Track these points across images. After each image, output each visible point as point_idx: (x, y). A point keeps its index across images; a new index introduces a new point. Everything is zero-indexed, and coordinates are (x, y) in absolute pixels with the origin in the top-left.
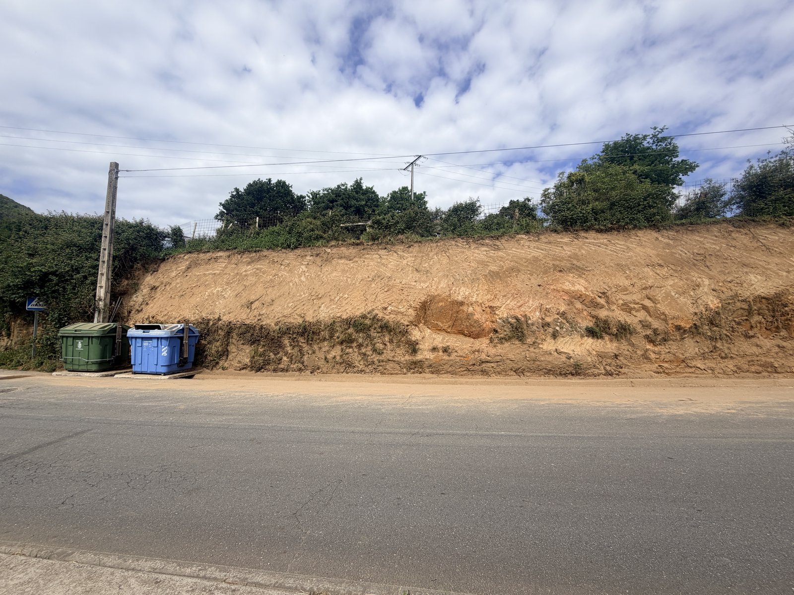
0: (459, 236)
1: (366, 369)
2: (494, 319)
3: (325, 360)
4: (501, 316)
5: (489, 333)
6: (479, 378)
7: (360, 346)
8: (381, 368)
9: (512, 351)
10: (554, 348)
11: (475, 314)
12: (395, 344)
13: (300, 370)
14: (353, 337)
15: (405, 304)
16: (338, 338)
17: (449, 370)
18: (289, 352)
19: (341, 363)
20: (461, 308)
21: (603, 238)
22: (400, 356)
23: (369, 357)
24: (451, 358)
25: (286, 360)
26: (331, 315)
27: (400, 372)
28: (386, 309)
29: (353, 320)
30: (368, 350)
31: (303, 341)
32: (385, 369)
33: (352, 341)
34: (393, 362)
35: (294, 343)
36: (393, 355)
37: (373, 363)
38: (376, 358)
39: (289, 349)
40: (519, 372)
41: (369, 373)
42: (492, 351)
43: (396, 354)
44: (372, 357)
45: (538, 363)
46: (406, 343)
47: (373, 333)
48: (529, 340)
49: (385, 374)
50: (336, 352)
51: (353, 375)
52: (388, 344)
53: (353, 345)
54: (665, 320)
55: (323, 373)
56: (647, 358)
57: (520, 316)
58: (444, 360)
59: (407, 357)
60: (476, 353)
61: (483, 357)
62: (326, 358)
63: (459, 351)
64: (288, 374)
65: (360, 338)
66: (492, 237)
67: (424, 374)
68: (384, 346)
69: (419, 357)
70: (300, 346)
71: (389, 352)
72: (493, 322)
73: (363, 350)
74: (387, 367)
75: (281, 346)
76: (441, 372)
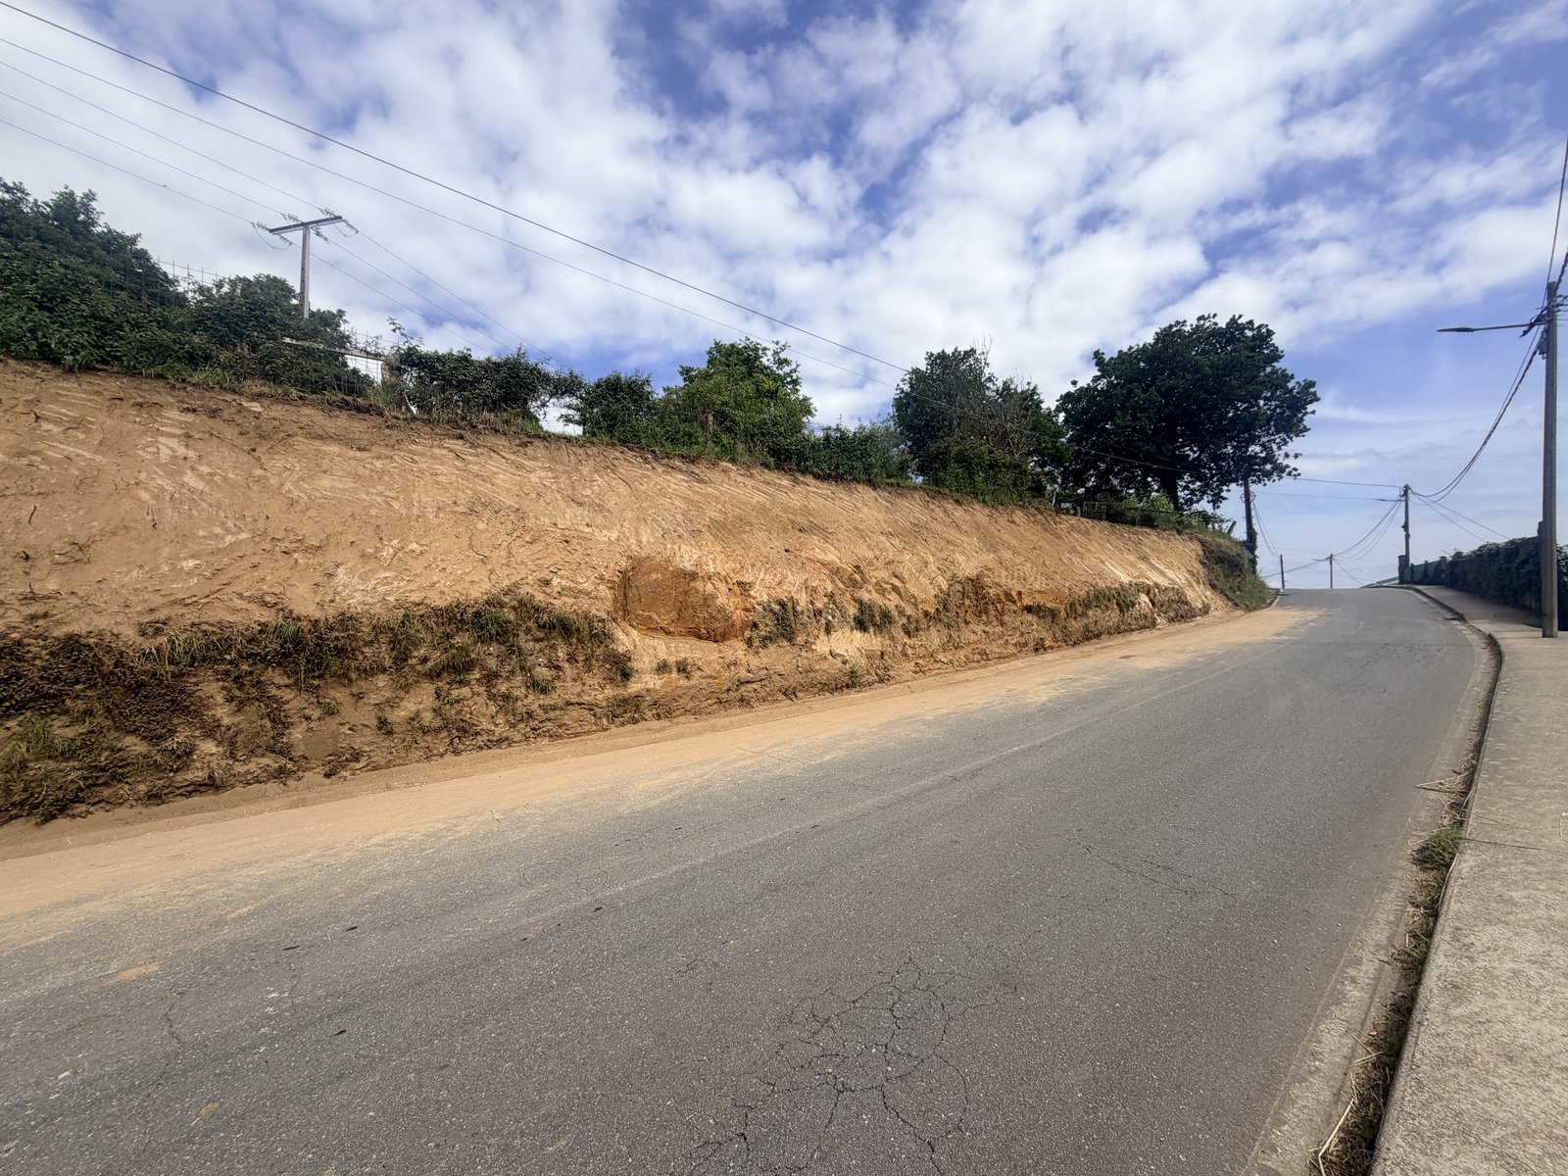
0: (624, 442)
1: (511, 733)
2: (748, 606)
3: (380, 729)
4: (759, 599)
5: (742, 630)
6: (738, 715)
7: (490, 677)
8: (549, 725)
9: (778, 658)
10: (827, 649)
11: (717, 597)
12: (580, 664)
13: (280, 774)
14: (473, 656)
15: (589, 573)
16: (424, 660)
17: (688, 708)
18: (226, 721)
19: (437, 731)
20: (692, 584)
21: (825, 488)
22: (594, 690)
23: (520, 703)
24: (693, 682)
25: (214, 750)
26: (391, 599)
27: (594, 728)
28: (547, 583)
29: (471, 611)
30: (516, 686)
31: (282, 682)
32: (560, 727)
33: (468, 667)
34: (578, 707)
35: (244, 689)
36: (579, 689)
37: (530, 715)
38: (534, 702)
39: (224, 713)
40: (790, 693)
41: (520, 741)
42: (754, 662)
43: (586, 688)
44: (526, 702)
45: (812, 674)
46: (605, 661)
47: (525, 643)
48: (800, 639)
49: (560, 737)
50: (420, 701)
51: (475, 754)
52: (567, 665)
53: (471, 677)
54: (916, 605)
55: (375, 769)
56: (905, 655)
57: (785, 599)
58: (681, 687)
59: (609, 692)
60: (732, 668)
61: (743, 673)
62: (383, 723)
63: (704, 668)
64: (225, 795)
65: (490, 655)
66: (683, 457)
67: (644, 722)
68: (554, 672)
69: (634, 687)
70: (274, 699)
71: (569, 685)
72: (747, 610)
73: (503, 687)
74: (566, 720)
75: (183, 706)
76: (674, 714)
